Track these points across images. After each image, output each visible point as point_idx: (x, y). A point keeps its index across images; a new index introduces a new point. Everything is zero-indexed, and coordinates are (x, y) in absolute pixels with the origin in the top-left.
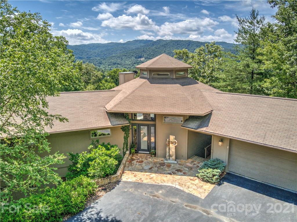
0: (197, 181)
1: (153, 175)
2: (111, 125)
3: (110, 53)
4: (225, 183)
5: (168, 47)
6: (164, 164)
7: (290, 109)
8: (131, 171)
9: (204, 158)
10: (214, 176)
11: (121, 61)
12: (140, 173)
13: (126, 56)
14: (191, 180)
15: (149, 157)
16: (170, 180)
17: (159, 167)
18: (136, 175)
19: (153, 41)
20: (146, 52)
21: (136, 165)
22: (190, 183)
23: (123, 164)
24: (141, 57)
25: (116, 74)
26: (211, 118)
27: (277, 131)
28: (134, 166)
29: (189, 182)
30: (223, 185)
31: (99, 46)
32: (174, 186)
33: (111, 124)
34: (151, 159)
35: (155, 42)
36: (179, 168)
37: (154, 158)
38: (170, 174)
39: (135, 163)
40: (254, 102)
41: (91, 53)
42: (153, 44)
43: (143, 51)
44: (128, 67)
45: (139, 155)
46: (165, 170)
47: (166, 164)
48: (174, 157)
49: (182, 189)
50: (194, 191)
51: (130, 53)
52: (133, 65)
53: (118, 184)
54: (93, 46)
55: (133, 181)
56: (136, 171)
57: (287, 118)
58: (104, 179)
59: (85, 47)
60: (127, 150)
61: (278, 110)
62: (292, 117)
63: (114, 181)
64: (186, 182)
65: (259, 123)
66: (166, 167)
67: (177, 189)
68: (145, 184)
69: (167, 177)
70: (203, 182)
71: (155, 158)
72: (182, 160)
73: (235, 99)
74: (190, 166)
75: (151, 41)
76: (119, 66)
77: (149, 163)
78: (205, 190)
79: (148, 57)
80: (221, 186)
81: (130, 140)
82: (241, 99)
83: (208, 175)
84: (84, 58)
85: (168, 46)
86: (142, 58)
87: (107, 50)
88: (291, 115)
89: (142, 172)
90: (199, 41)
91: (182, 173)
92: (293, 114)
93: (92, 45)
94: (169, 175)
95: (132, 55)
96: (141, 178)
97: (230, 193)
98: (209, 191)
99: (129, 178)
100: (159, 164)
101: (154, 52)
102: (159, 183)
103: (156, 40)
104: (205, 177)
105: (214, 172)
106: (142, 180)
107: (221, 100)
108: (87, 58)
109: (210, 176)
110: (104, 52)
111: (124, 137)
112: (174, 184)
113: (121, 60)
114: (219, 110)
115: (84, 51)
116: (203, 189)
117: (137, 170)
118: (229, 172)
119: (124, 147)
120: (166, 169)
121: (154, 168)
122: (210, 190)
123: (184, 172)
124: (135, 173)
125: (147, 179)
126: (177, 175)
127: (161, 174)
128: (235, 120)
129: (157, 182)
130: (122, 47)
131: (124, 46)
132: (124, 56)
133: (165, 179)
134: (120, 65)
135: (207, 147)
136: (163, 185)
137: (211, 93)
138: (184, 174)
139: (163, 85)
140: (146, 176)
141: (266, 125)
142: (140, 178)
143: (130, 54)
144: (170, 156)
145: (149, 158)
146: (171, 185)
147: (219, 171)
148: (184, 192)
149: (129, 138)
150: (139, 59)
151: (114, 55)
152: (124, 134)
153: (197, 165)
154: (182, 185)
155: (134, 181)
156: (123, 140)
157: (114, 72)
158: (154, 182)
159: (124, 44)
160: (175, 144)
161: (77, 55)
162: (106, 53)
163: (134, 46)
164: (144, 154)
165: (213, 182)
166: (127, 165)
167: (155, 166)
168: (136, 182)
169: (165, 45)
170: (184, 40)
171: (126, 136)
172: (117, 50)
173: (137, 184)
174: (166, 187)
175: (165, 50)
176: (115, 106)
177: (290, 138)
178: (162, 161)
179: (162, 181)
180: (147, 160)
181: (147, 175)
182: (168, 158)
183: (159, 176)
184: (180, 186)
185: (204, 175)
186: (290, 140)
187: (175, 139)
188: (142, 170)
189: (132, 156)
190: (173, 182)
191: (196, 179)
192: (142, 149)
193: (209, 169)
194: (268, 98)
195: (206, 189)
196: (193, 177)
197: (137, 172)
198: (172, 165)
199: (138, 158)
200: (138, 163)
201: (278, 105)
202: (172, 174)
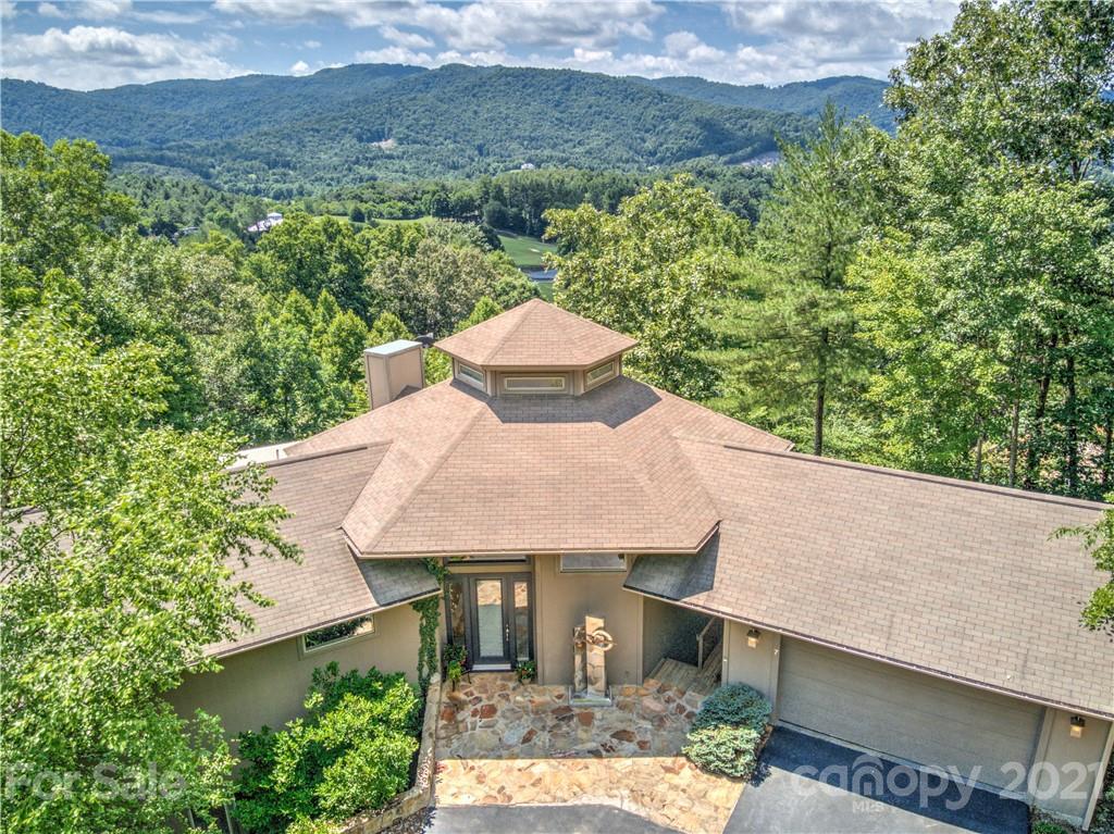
0: (687, 774)
1: (542, 767)
2: (376, 605)
3: (247, 121)
4: (773, 769)
5: (490, 95)
6: (568, 714)
7: (960, 522)
8: (461, 758)
9: (696, 665)
10: (739, 752)
11: (299, 154)
12: (496, 761)
13: (318, 131)
14: (668, 770)
15: (511, 685)
16: (600, 780)
17: (554, 726)
18: (485, 776)
19: (426, 69)
20: (399, 116)
21: (474, 729)
22: (667, 786)
23: (431, 735)
24: (380, 136)
25: (296, 239)
26: (719, 554)
27: (925, 609)
28: (466, 735)
29: (663, 778)
30: (767, 780)
31: (200, 93)
32: (616, 803)
33: (378, 602)
34: (523, 696)
35: (435, 75)
36: (622, 722)
37: (529, 690)
38: (596, 754)
39: (470, 720)
40: (847, 492)
41: (167, 119)
42: (427, 84)
43: (389, 111)
44: (332, 179)
45: (476, 679)
46: (577, 741)
47: (576, 711)
48: (601, 684)
49: (643, 813)
50: (683, 816)
51: (334, 119)
52: (350, 170)
53: (429, 823)
54: (175, 92)
55: (477, 803)
56: (481, 758)
57: (952, 560)
58: (378, 814)
59: (139, 95)
60: (433, 669)
61: (924, 525)
62: (967, 554)
63: (412, 812)
64: (653, 780)
65: (870, 576)
66: (577, 727)
67: (629, 814)
68: (521, 808)
69: (587, 768)
70: (706, 776)
71: (535, 686)
72: (626, 686)
73: (786, 476)
74: (658, 709)
75: (419, 69)
76: (291, 172)
77: (516, 713)
78: (717, 808)
79: (408, 136)
80: (762, 785)
81: (440, 634)
82: (806, 475)
83: (721, 752)
84: (140, 143)
85: (488, 91)
86: (386, 140)
87: (234, 108)
88: (963, 547)
89: (500, 757)
90: (606, 73)
91: (633, 746)
92: (970, 544)
93: (170, 88)
94: (595, 760)
95: (345, 130)
96: (503, 788)
97: (791, 812)
98: (729, 809)
99: (460, 793)
100: (553, 712)
101: (434, 115)
102: (566, 797)
103: (438, 67)
104: (712, 758)
105: (737, 742)
106: (508, 791)
107: (743, 476)
108: (152, 140)
109: (729, 755)
110: (222, 117)
111: (421, 630)
112: (616, 796)
113: (300, 150)
114: (739, 520)
115: (135, 113)
116: (709, 803)
117: (482, 753)
118: (780, 724)
119: (421, 661)
120: (579, 736)
121: (540, 733)
122: (732, 804)
123: (639, 739)
124: (480, 767)
125: (524, 787)
126: (618, 757)
127: (564, 757)
128: (794, 561)
129: (559, 794)
130: (299, 95)
131: (309, 90)
132: (311, 133)
133: (582, 777)
134: (294, 169)
135: (703, 633)
136: (580, 807)
137: (707, 446)
138: (641, 747)
139: (544, 425)
140: (516, 773)
141: (891, 584)
142: (498, 787)
143: (334, 122)
144: (586, 680)
145: (514, 689)
146: (607, 802)
147: (754, 734)
148: (653, 824)
149: (437, 631)
150: (375, 144)
151: (265, 128)
152: (421, 619)
153: (678, 701)
154: (643, 795)
155: (482, 802)
156: (419, 638)
157: (289, 234)
158: (549, 798)
159: (305, 82)
160: (606, 645)
161: (108, 132)
162: (232, 120)
163: (350, 90)
164: (494, 675)
165: (736, 774)
166: (442, 733)
167: (540, 725)
168: (490, 806)
169: (473, 89)
170: (547, 68)
171: (428, 623)
172: (277, 108)
173: (493, 812)
174: (593, 810)
175: (476, 108)
176: (385, 530)
177: (964, 636)
178: (559, 697)
179: (576, 789)
180: (508, 700)
181: (520, 770)
182: (582, 685)
183: (561, 767)
184: (635, 800)
185: (707, 754)
186: (965, 643)
187: (604, 629)
188: (498, 751)
189: (454, 690)
190: (611, 789)
191: (682, 766)
192: (483, 658)
193: (721, 726)
194: (893, 477)
195: (717, 804)
196: (673, 759)
197: (483, 761)
198: (598, 714)
199: (476, 694)
200: (478, 718)
201: (922, 506)
202: (604, 753)
